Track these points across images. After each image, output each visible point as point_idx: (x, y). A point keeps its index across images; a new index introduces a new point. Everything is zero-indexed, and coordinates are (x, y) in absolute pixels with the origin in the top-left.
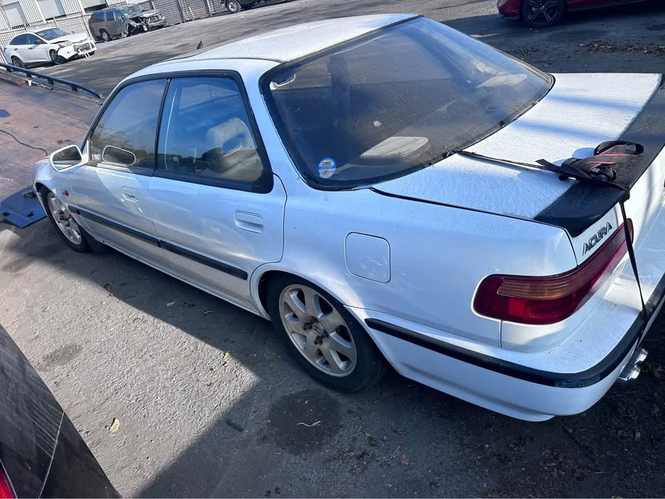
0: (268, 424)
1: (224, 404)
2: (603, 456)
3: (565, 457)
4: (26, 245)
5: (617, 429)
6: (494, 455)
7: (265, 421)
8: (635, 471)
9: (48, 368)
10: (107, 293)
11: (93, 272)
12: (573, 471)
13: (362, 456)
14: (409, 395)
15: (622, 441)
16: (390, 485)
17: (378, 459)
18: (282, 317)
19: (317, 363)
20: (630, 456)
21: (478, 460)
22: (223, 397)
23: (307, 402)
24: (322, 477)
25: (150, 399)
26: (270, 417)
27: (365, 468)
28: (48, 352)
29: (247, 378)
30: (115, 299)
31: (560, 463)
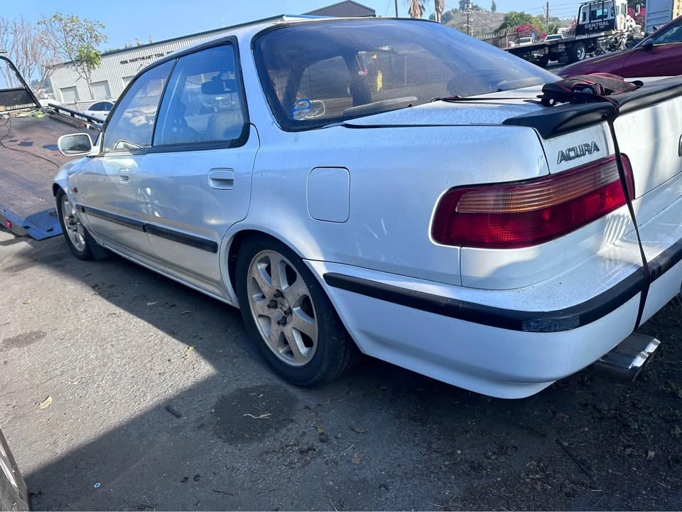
0: (212, 413)
1: (170, 392)
2: (604, 473)
3: (554, 471)
4: (36, 254)
5: (626, 447)
6: (466, 462)
7: (209, 411)
8: (644, 492)
9: (4, 349)
10: (92, 292)
11: (88, 275)
12: (562, 485)
13: (307, 451)
14: (380, 397)
15: (631, 460)
16: (331, 483)
17: (325, 455)
18: (249, 297)
19: (280, 352)
20: (638, 476)
21: (445, 466)
22: (172, 385)
23: (261, 395)
24: (253, 468)
25: (94, 382)
26: (215, 407)
27: (307, 463)
28: (11, 336)
29: (205, 369)
30: (99, 297)
31: (548, 476)
